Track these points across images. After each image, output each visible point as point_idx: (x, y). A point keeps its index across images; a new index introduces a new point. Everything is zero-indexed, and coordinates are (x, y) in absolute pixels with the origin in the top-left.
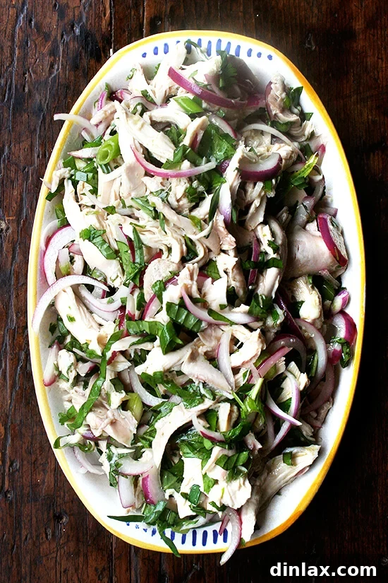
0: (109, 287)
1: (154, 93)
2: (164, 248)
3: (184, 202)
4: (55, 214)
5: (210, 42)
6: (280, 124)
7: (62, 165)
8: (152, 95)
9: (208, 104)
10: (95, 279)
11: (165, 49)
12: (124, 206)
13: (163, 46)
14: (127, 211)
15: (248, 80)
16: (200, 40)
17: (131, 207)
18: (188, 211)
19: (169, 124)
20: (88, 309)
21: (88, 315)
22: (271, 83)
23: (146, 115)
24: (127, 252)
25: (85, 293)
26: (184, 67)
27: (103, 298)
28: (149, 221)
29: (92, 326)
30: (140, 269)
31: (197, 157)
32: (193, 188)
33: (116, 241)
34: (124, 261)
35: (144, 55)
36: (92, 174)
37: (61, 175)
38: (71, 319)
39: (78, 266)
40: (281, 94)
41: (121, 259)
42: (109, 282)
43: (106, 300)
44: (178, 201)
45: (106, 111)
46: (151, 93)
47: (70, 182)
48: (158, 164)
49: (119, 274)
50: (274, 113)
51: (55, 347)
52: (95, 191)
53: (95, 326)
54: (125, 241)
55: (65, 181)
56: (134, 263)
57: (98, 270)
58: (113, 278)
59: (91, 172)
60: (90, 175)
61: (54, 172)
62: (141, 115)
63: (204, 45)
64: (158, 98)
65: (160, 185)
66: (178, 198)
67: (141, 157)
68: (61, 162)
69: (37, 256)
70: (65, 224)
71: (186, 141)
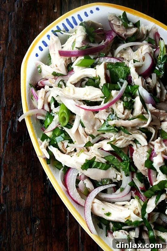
0: (115, 183)
1: (58, 70)
2: (131, 143)
3: (127, 112)
4: (56, 168)
5: (63, 24)
6: (130, 38)
7: (41, 141)
8: (58, 72)
9: (93, 55)
10: (106, 184)
11: (44, 45)
12: (93, 137)
13: (42, 44)
14: (97, 139)
15: (99, 29)
16: (57, 27)
17: (98, 135)
18: (131, 115)
19: (83, 80)
20: (110, 202)
21: (113, 205)
22: (110, 21)
23: (68, 84)
24: (114, 159)
25: (104, 196)
26: (62, 46)
27: (115, 191)
28: (115, 135)
29: (121, 210)
30: (130, 162)
31: (114, 85)
32: (126, 102)
33: (103, 158)
34: (115, 164)
35: (37, 55)
36: (63, 134)
37: (45, 147)
38: (109, 214)
39: (89, 185)
40: (119, 23)
41: (113, 165)
42: (114, 181)
43: (119, 191)
44: (123, 114)
45: (42, 98)
46: (57, 72)
47: (51, 146)
48: (97, 103)
49: (117, 173)
50: (123, 35)
51: (109, 234)
52: (71, 141)
53: (122, 208)
54: (109, 154)
55: (49, 147)
56: (122, 161)
57: (104, 179)
58: (115, 177)
59: (62, 134)
60: (63, 135)
61: (41, 147)
62: (65, 85)
63: (62, 28)
64: (63, 71)
65: (107, 113)
66: (123, 112)
67: (85, 106)
68: (39, 140)
69: (65, 196)
70: (67, 169)
71: (103, 82)
